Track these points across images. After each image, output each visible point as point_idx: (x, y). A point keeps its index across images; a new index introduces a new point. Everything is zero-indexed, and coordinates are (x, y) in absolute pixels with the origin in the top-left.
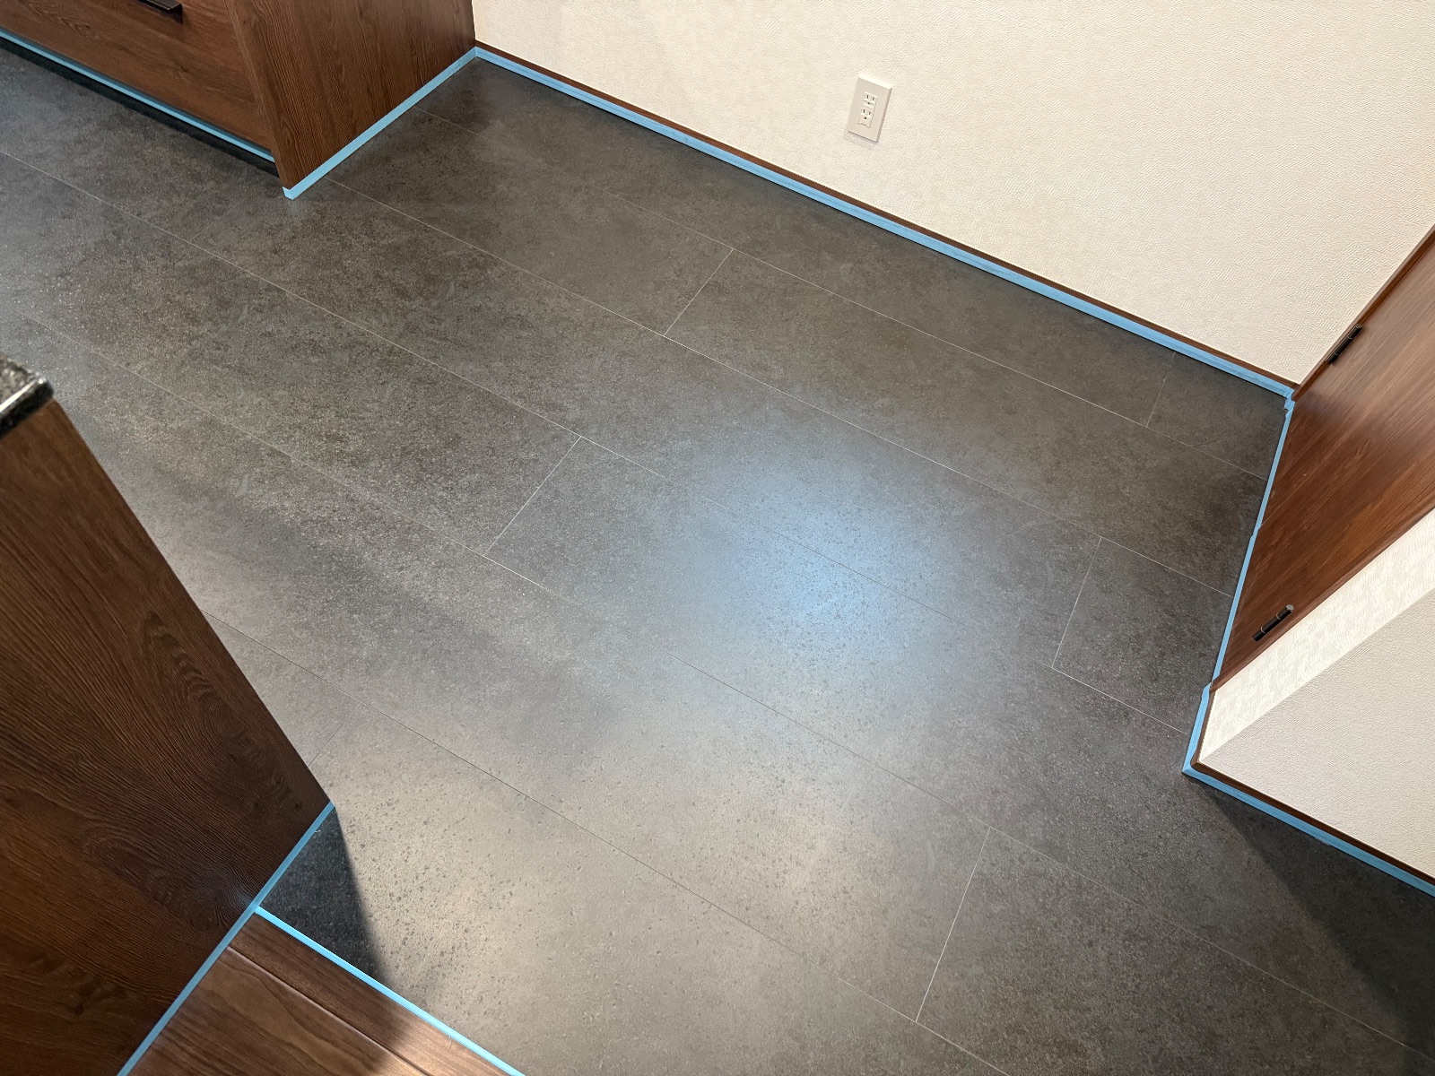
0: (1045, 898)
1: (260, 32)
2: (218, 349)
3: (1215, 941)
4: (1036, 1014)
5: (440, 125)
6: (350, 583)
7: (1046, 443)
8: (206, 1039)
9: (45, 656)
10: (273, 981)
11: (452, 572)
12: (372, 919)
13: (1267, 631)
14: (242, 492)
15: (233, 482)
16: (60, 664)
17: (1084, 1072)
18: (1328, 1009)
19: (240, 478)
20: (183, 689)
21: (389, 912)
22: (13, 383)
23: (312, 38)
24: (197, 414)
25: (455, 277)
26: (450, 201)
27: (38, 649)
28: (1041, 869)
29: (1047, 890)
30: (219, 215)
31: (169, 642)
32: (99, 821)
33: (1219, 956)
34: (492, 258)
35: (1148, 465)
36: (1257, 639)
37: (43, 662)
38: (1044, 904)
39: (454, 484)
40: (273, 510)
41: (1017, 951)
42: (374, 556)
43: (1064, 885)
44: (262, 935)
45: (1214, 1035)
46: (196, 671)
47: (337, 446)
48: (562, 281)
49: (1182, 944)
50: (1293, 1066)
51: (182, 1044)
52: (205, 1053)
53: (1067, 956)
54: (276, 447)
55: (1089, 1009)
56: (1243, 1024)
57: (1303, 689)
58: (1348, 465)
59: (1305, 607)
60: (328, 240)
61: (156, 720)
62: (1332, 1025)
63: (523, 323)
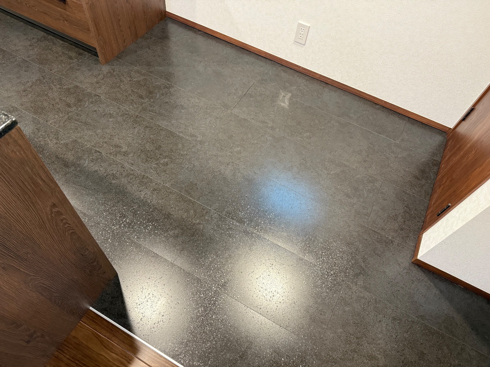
0: (364, 305)
1: (92, 7)
2: (78, 116)
3: (423, 321)
4: (361, 346)
5: (154, 40)
6: (123, 196)
7: (363, 148)
8: (73, 353)
9: (16, 217)
10: (96, 333)
11: (158, 193)
12: (130, 312)
13: (441, 213)
14: (85, 165)
15: (82, 161)
16: (21, 221)
17: (378, 366)
18: (463, 345)
19: (85, 160)
20: (64, 230)
21: (136, 309)
22: (4, 120)
23: (110, 10)
24: (70, 138)
25: (159, 91)
26: (157, 66)
27: (13, 214)
28: (362, 295)
29: (365, 303)
30: (78, 71)
31: (59, 213)
32: (35, 276)
33: (425, 326)
34: (172, 85)
35: (399, 156)
36: (438, 216)
37: (15, 220)
38: (364, 308)
39: (159, 162)
40: (96, 171)
41: (354, 324)
42: (131, 187)
43: (370, 301)
44: (92, 317)
45: (423, 353)
46: (69, 224)
47: (118, 149)
48: (196, 93)
49: (412, 321)
50: (451, 365)
51: (64, 355)
52: (73, 358)
53: (372, 326)
54: (97, 149)
55: (379, 344)
56: (433, 349)
57: (455, 232)
58: (470, 155)
59: (455, 204)
60: (116, 79)
61: (55, 241)
62: (465, 350)
63: (182, 107)
